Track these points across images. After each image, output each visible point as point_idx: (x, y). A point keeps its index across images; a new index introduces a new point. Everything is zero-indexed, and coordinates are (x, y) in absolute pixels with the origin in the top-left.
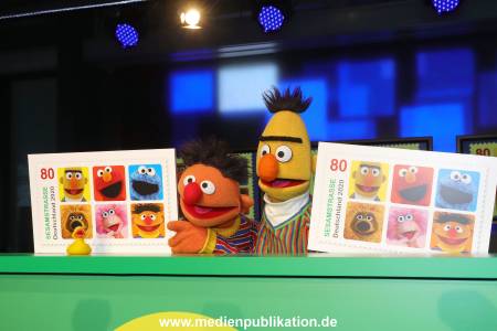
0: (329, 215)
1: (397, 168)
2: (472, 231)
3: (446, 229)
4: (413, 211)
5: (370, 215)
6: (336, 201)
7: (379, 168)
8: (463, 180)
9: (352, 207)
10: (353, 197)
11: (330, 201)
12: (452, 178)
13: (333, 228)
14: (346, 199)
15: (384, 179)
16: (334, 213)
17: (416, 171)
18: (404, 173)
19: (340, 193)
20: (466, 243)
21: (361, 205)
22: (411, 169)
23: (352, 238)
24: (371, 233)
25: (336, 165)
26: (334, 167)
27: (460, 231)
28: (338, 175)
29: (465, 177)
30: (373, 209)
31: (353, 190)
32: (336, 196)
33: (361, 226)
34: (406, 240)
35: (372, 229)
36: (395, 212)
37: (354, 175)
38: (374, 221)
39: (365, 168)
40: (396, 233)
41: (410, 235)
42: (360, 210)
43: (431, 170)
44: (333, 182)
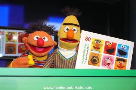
0: (84, 56)
1: (106, 42)
2: (126, 64)
3: (119, 63)
4: (110, 57)
5: (97, 57)
6: (86, 51)
7: (101, 42)
8: (124, 48)
9: (91, 54)
10: (92, 50)
11: (84, 51)
12: (122, 47)
13: (85, 60)
14: (90, 51)
15: (102, 45)
16: (85, 55)
17: (112, 44)
18: (108, 44)
19: (88, 48)
20: (124, 68)
21: (94, 54)
22: (110, 43)
23: (91, 65)
24: (97, 63)
25: (87, 39)
26: (86, 39)
27: (123, 64)
28: (88, 42)
29: (125, 47)
30: (98, 55)
31: (92, 48)
32: (86, 50)
33: (94, 61)
34: (107, 66)
35: (97, 62)
36: (105, 56)
37: (93, 43)
38: (98, 59)
39: (96, 41)
40: (104, 64)
41: (109, 64)
42: (94, 55)
43: (116, 44)
44: (86, 45)
